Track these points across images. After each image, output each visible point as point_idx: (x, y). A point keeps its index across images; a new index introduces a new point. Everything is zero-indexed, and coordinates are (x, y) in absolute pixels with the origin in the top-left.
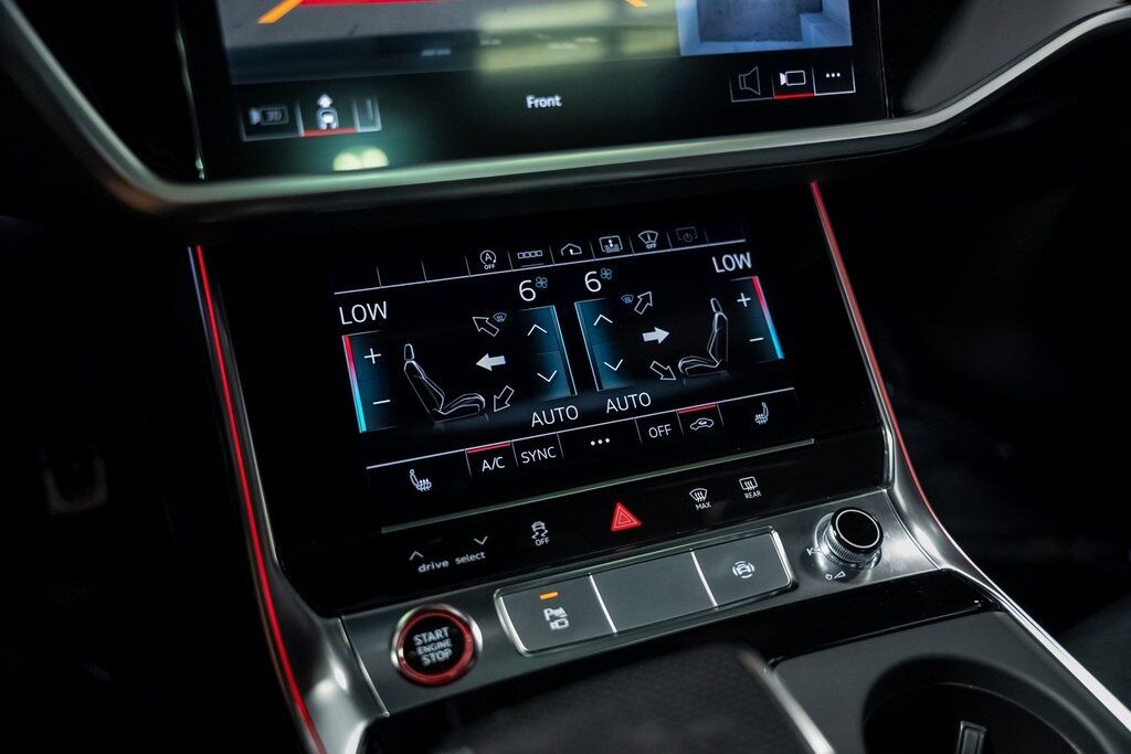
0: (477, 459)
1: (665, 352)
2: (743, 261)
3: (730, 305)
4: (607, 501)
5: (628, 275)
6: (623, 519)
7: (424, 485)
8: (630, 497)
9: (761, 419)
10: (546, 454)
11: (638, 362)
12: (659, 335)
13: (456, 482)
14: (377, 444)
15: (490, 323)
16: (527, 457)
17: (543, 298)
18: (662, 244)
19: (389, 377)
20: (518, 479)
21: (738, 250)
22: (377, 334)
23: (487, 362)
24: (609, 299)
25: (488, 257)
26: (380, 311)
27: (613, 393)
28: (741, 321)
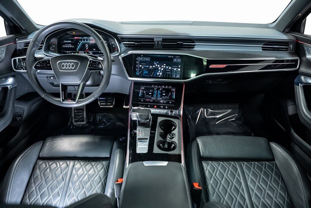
0: (147, 100)
1: (164, 96)
2: (175, 90)
3: (171, 93)
4: (154, 105)
5: (164, 89)
6: (155, 107)
7: (142, 101)
8: (156, 105)
9: (170, 103)
10: (152, 101)
11: (162, 96)
12: (164, 94)
13: (145, 101)
14: (140, 97)
15: (151, 91)
16: (150, 101)
17: (156, 89)
18: (168, 87)
19: (143, 93)
20: (149, 102)
21: (174, 89)
22: (143, 90)
23: (150, 93)
24: (161, 91)
25: (153, 86)
26: (144, 88)
27: (159, 98)
28: (172, 95)
